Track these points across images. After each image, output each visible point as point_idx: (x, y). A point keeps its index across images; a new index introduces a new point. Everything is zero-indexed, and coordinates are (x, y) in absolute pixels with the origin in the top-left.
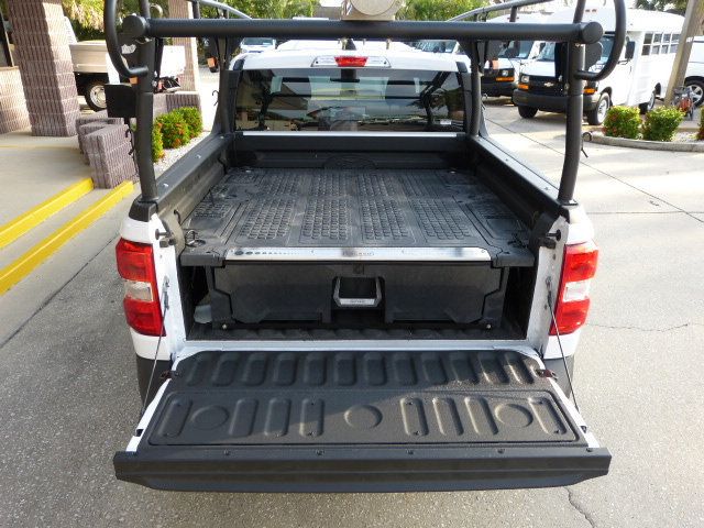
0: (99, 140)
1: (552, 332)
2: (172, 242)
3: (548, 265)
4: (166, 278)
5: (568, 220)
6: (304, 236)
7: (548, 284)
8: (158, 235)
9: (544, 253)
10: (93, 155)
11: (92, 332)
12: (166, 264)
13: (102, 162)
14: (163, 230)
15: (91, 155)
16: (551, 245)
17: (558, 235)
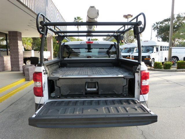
0: (28, 69)
1: (141, 94)
2: (47, 73)
3: (137, 77)
4: (44, 82)
5: (141, 65)
6: (79, 74)
7: (138, 82)
8: (43, 71)
9: (136, 74)
10: (26, 72)
11: (22, 111)
12: (45, 78)
13: (28, 74)
14: (44, 70)
15: (26, 73)
16: (138, 72)
17: (139, 69)
